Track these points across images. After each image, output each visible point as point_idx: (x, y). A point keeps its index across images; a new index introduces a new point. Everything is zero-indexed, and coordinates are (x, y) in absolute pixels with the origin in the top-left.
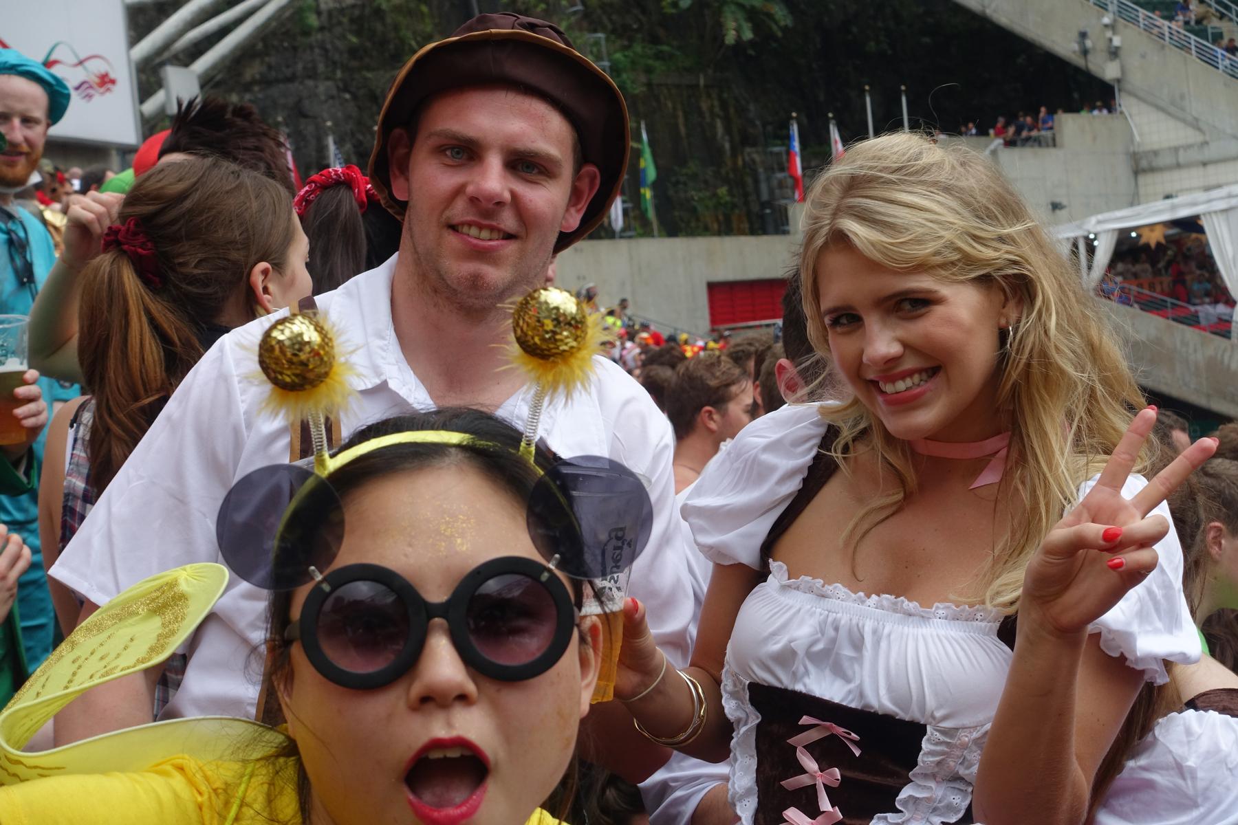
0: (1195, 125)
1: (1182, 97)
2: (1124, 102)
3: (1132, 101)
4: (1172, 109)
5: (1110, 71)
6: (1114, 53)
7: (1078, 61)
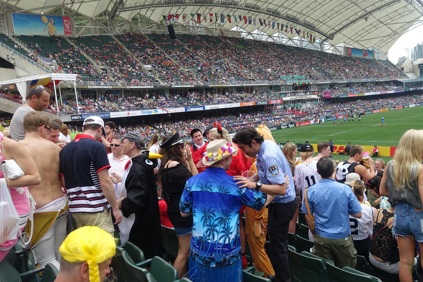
0: (28, 72)
1: (25, 67)
2: (16, 68)
3: (17, 68)
4: (24, 69)
5: (12, 62)
6: (13, 59)
7: (7, 60)
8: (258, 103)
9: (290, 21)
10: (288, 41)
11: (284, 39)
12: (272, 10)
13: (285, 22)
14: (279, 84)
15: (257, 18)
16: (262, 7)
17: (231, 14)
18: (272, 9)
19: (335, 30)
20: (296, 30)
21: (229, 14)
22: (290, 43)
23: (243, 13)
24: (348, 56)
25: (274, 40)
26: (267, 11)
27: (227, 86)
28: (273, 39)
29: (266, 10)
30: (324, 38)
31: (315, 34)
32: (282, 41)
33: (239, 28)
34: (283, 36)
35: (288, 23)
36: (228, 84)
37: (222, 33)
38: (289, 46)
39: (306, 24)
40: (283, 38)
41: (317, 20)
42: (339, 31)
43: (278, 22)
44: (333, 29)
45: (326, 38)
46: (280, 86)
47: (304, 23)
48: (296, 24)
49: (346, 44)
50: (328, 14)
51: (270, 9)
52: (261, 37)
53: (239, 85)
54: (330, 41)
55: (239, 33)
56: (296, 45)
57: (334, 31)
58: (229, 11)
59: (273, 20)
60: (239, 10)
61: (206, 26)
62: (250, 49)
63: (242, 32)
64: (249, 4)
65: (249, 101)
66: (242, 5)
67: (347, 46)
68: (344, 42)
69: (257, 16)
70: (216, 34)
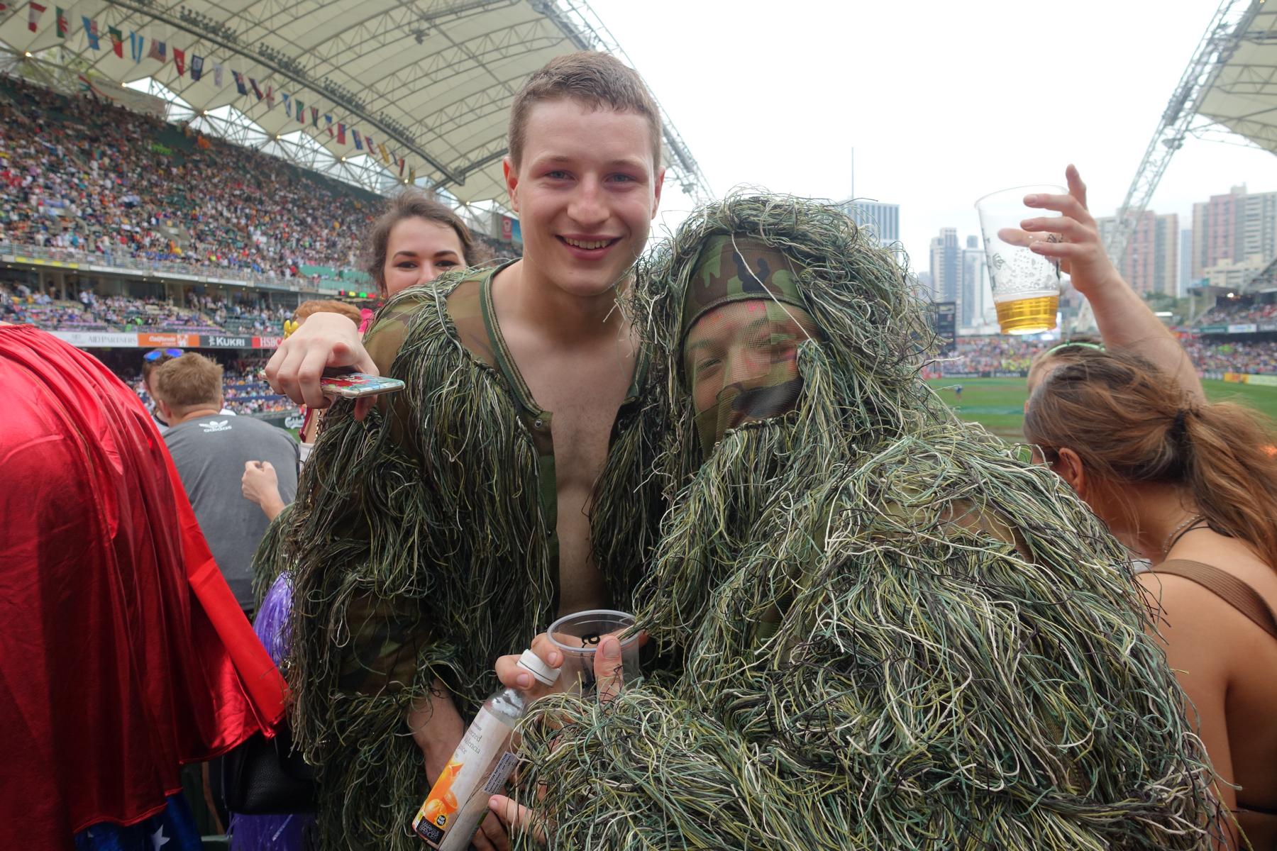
8: (211, 340)
9: (338, 104)
10: (333, 165)
11: (319, 157)
12: (280, 57)
13: (324, 105)
14: (293, 289)
15: (227, 67)
16: (243, 37)
17: (126, 29)
18: (278, 52)
19: (469, 159)
20: (355, 134)
21: (119, 28)
22: (337, 172)
23: (176, 39)
24: (503, 240)
25: (287, 153)
26: (262, 53)
27: (85, 267)
28: (282, 149)
29: (257, 50)
30: (438, 176)
31: (413, 160)
32: (314, 162)
33: (161, 86)
34: (317, 146)
35: (331, 111)
36: (91, 263)
37: (89, 87)
38: (334, 180)
39: (388, 126)
40: (315, 151)
41: (420, 122)
42: (478, 164)
43: (300, 97)
44: (464, 156)
45: (444, 177)
46: (295, 294)
47: (381, 121)
48: (356, 119)
49: (497, 205)
50: (451, 111)
51: (273, 50)
52: (241, 133)
53: (139, 273)
54: (455, 188)
55: (160, 103)
56: (358, 181)
57: (467, 164)
58: (119, 18)
59: (282, 86)
60: (157, 22)
61: (20, 48)
62: (196, 163)
63: (171, 103)
64: (197, 14)
65: (175, 331)
66: (169, 9)
67: (501, 212)
68: (494, 200)
69: (225, 60)
70: (66, 86)
